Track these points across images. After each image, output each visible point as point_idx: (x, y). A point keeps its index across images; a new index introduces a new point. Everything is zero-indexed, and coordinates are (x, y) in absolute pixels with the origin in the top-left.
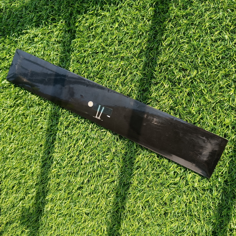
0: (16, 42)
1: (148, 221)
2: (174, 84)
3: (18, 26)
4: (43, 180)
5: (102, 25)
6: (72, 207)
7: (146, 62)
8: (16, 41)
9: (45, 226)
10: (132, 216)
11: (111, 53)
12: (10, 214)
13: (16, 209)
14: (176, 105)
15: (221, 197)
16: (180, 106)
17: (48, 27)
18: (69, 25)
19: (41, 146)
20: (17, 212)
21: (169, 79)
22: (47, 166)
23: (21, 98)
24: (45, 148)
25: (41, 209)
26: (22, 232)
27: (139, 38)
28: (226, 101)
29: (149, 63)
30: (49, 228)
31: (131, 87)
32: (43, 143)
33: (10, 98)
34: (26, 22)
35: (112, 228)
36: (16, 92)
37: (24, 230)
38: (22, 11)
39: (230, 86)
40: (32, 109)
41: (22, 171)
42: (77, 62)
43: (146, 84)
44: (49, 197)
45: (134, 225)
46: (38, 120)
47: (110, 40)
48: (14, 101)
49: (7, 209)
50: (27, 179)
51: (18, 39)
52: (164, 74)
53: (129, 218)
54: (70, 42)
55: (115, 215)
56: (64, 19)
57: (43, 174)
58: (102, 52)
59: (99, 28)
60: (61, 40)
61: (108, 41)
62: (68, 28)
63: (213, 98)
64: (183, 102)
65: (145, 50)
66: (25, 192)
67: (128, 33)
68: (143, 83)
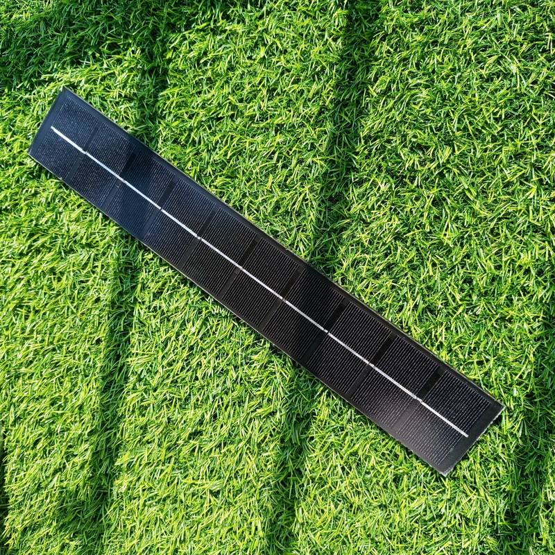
0: (27, 103)
1: (357, 498)
2: (401, 181)
3: (29, 65)
4: (108, 420)
5: (227, 54)
6: (178, 479)
7: (334, 134)
8: (26, 101)
9: (116, 529)
10: (320, 490)
11: (252, 118)
12: (31, 506)
13: (45, 495)
14: (407, 228)
15: (521, 432)
16: (416, 231)
17: (102, 65)
18: (150, 57)
19: (98, 341)
20: (48, 501)
21: (388, 171)
22: (113, 388)
23: (45, 233)
24: (109, 347)
25: (106, 491)
26: (63, 548)
27: (314, 81)
28: (521, 213)
29: (341, 136)
30: (126, 532)
31: (303, 195)
32: (102, 334)
33: (18, 235)
34: (48, 55)
35: (275, 523)
36: (32, 221)
37: (67, 541)
38: (37, 29)
39: (527, 180)
40: (71, 258)
41: (56, 403)
42: (175, 141)
43: (336, 185)
44: (123, 459)
45: (325, 510)
46: (88, 281)
47: (248, 87)
48: (29, 241)
49: (24, 496)
50: (69, 421)
51: (32, 96)
52: (377, 159)
53: (312, 496)
54: (156, 97)
55: (280, 491)
56: (138, 45)
57: (105, 407)
58: (232, 117)
59: (221, 62)
60: (134, 94)
61: (243, 90)
62: (150, 65)
63: (489, 208)
64: (424, 220)
65: (331, 106)
66: (65, 453)
67: (289, 71)
68: (330, 183)
